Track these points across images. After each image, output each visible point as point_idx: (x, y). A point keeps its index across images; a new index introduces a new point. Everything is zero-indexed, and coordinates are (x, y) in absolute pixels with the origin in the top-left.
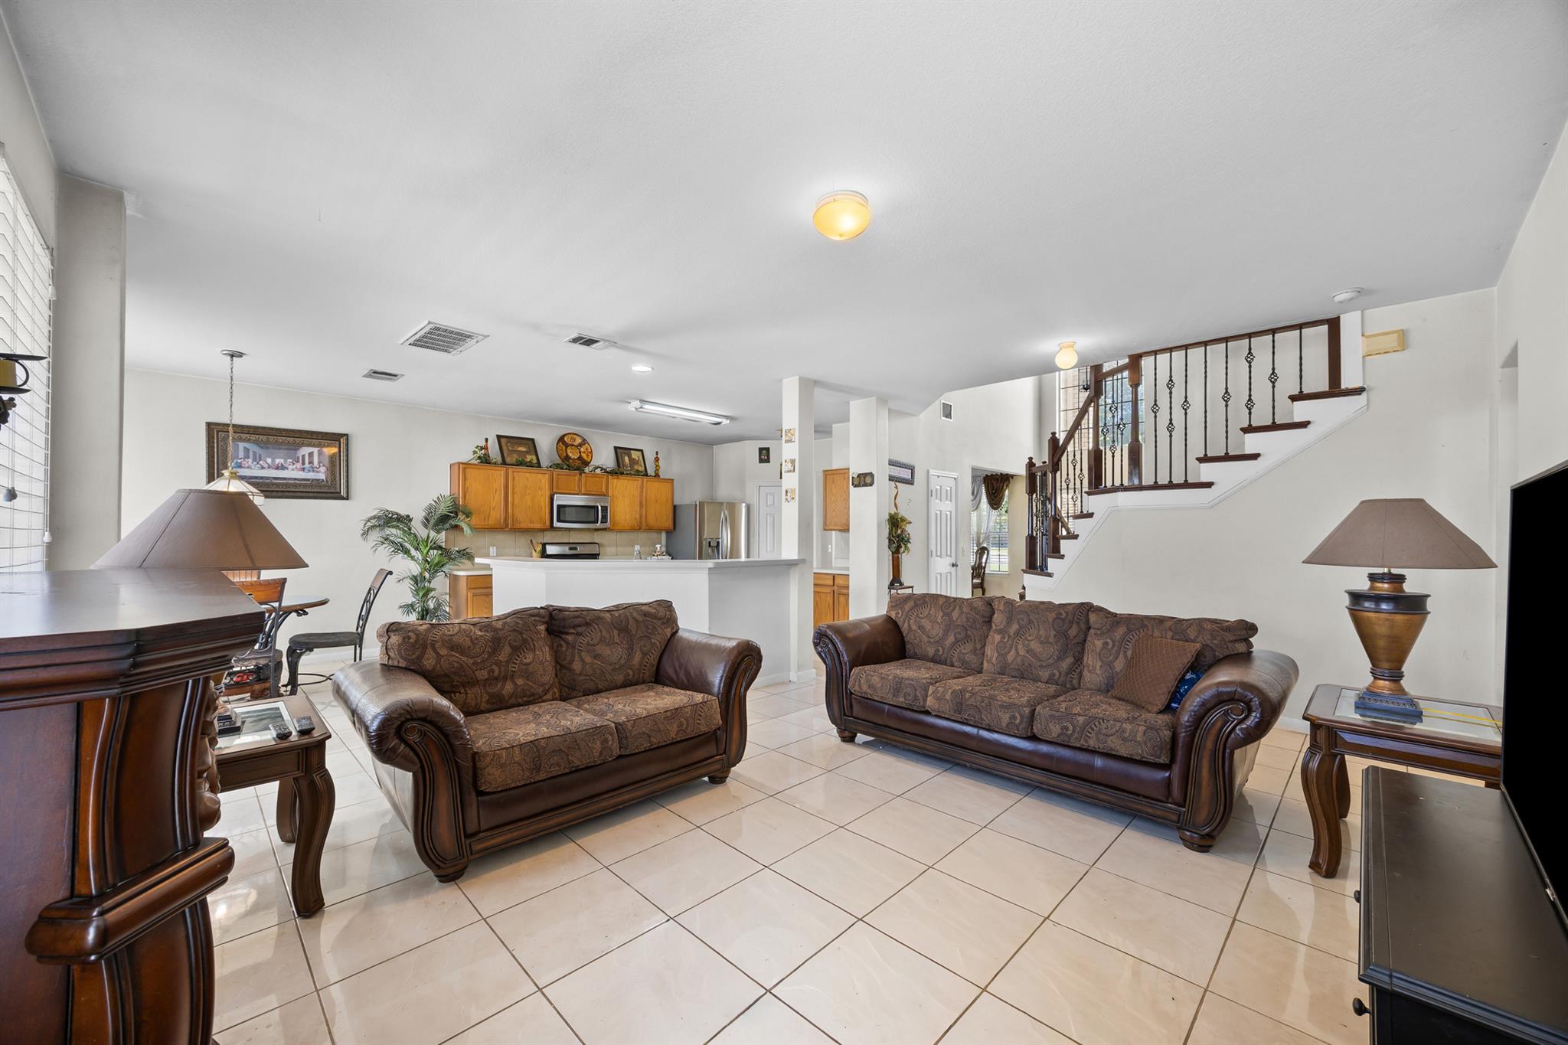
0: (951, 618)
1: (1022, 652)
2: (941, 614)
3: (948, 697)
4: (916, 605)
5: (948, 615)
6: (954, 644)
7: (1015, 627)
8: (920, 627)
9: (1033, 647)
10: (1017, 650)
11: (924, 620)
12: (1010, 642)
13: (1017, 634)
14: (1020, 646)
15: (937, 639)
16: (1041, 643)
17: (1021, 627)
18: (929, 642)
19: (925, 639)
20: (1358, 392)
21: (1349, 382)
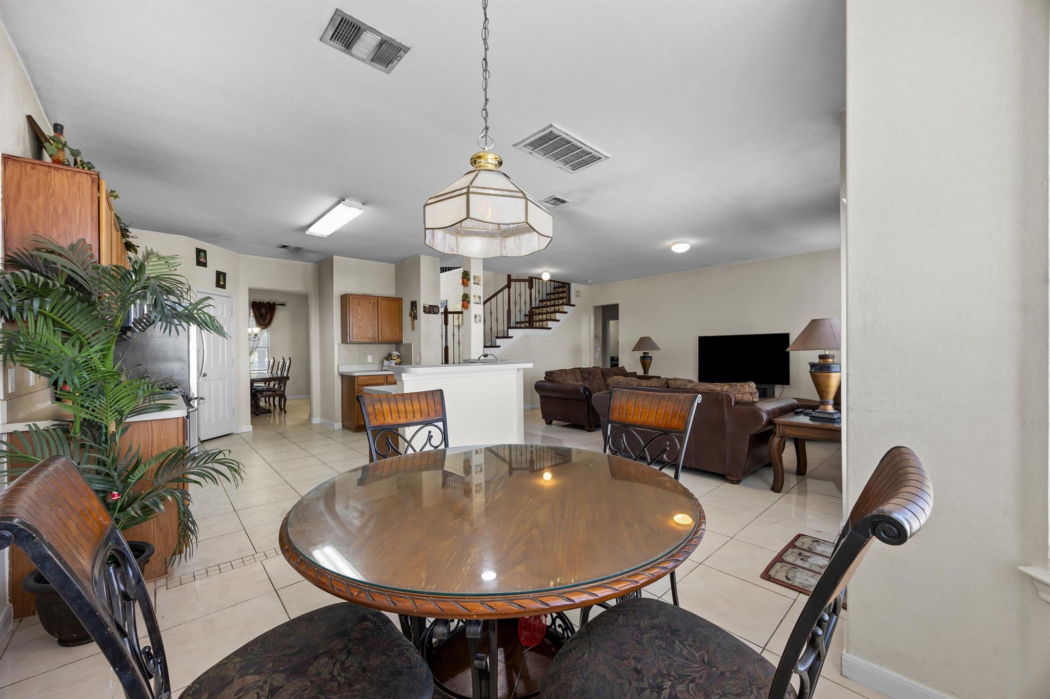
20: (574, 306)
21: (572, 303)
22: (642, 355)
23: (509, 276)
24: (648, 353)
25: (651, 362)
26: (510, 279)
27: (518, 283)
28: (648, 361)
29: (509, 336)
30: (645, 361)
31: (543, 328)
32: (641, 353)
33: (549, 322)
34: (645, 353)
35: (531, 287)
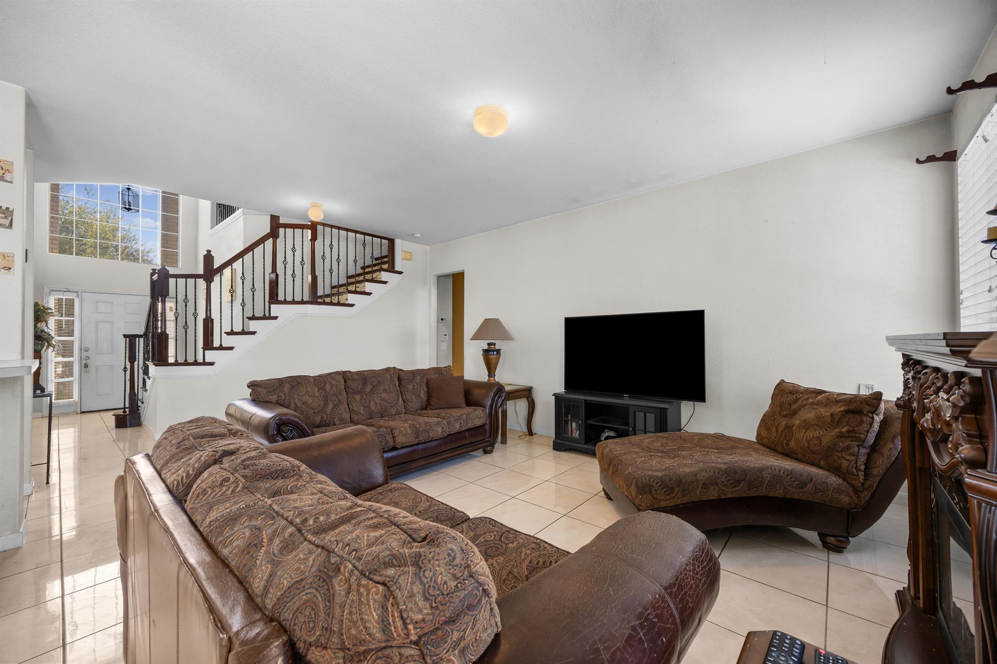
0: (325, 390)
1: (378, 402)
2: (316, 389)
3: (409, 432)
4: (293, 387)
5: (323, 389)
6: (333, 409)
7: (369, 388)
8: (304, 403)
9: (384, 397)
10: (374, 401)
11: (304, 397)
12: (368, 397)
13: (371, 391)
14: (375, 399)
15: (320, 408)
16: (388, 393)
17: (374, 387)
18: (314, 413)
19: (311, 412)
20: (400, 273)
21: (397, 268)
22: (486, 347)
23: (274, 219)
24: (495, 344)
25: (498, 359)
26: (276, 224)
27: (289, 231)
28: (493, 356)
29: (272, 315)
30: (491, 357)
31: (339, 304)
32: (484, 344)
33: (350, 296)
34: (489, 344)
35: (314, 238)
